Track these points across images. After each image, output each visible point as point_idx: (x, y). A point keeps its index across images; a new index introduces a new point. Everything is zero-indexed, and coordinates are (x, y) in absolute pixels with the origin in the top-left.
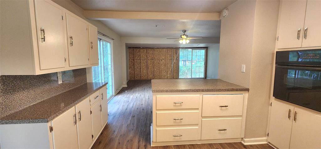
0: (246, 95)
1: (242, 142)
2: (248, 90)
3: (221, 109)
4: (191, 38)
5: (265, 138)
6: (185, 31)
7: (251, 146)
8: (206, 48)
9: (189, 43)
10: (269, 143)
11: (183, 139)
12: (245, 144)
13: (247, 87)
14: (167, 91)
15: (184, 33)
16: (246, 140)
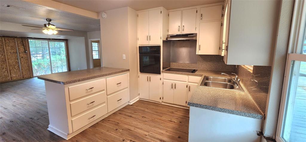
0: (128, 74)
1: (129, 104)
2: (129, 70)
3: (118, 86)
4: (59, 29)
5: (138, 97)
6: (50, 20)
7: (134, 104)
8: (66, 41)
9: (57, 34)
10: (140, 98)
11: (95, 118)
12: (131, 104)
13: (128, 69)
14: (79, 81)
15: (48, 22)
16: (131, 101)
